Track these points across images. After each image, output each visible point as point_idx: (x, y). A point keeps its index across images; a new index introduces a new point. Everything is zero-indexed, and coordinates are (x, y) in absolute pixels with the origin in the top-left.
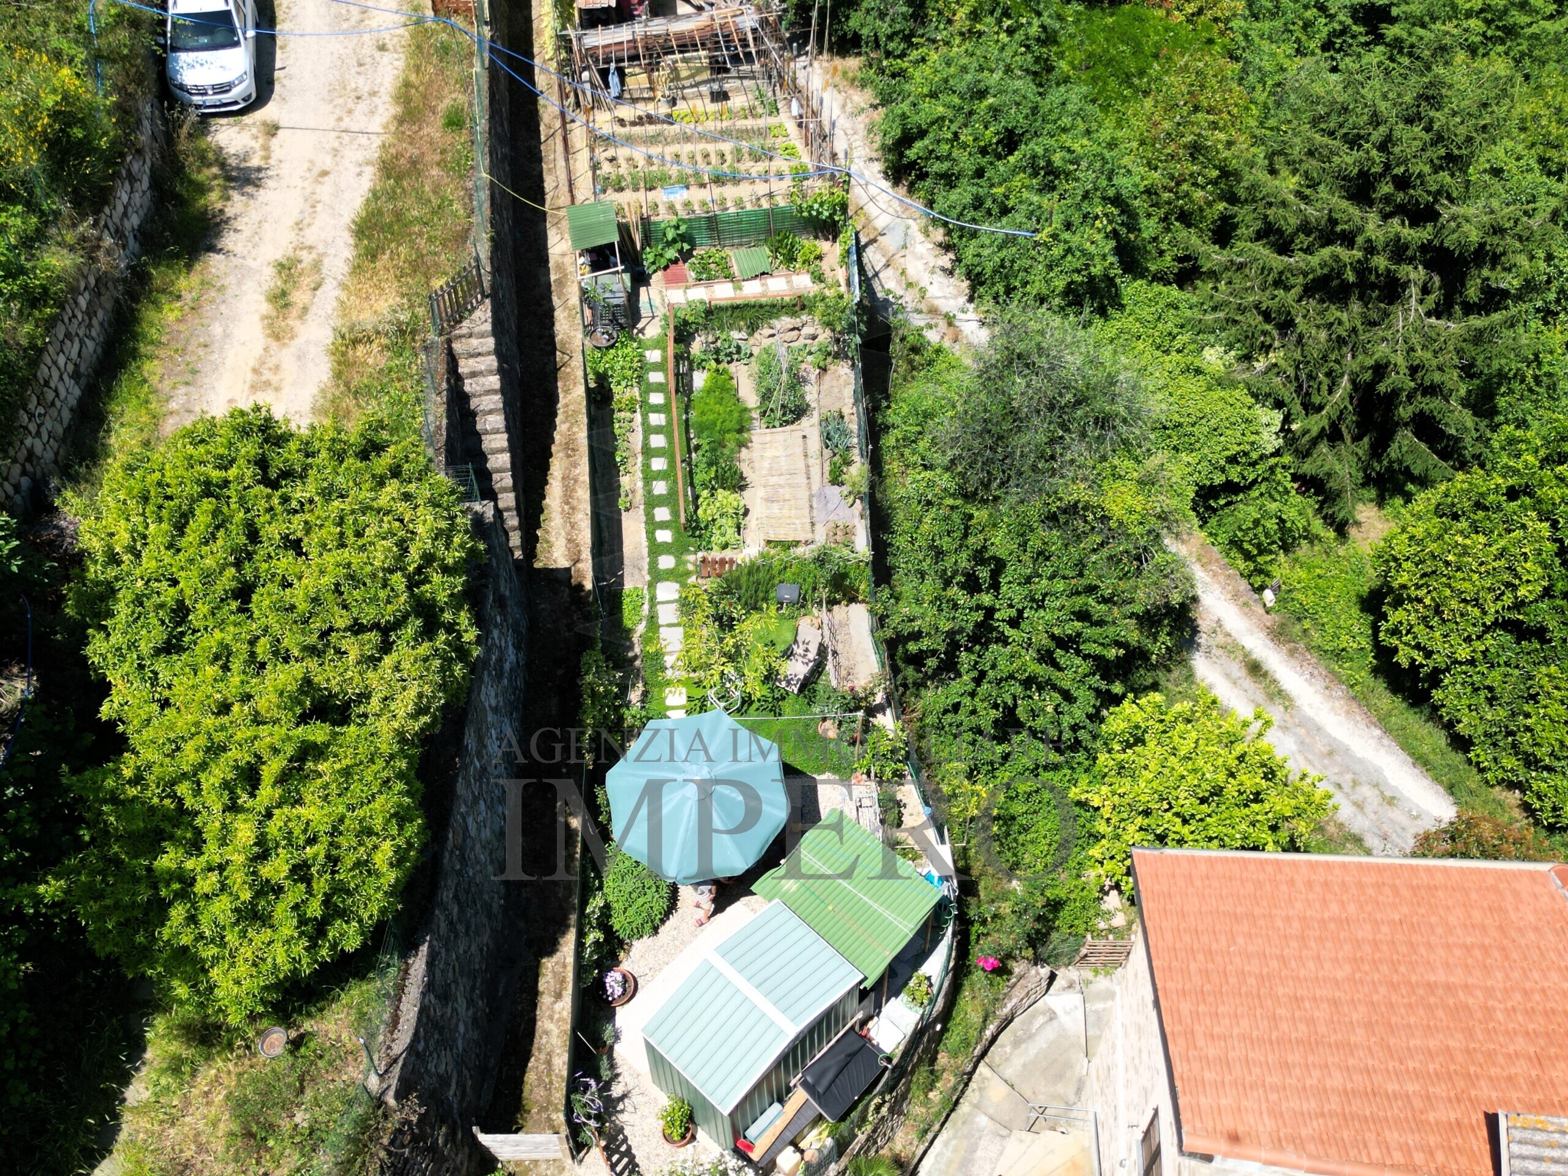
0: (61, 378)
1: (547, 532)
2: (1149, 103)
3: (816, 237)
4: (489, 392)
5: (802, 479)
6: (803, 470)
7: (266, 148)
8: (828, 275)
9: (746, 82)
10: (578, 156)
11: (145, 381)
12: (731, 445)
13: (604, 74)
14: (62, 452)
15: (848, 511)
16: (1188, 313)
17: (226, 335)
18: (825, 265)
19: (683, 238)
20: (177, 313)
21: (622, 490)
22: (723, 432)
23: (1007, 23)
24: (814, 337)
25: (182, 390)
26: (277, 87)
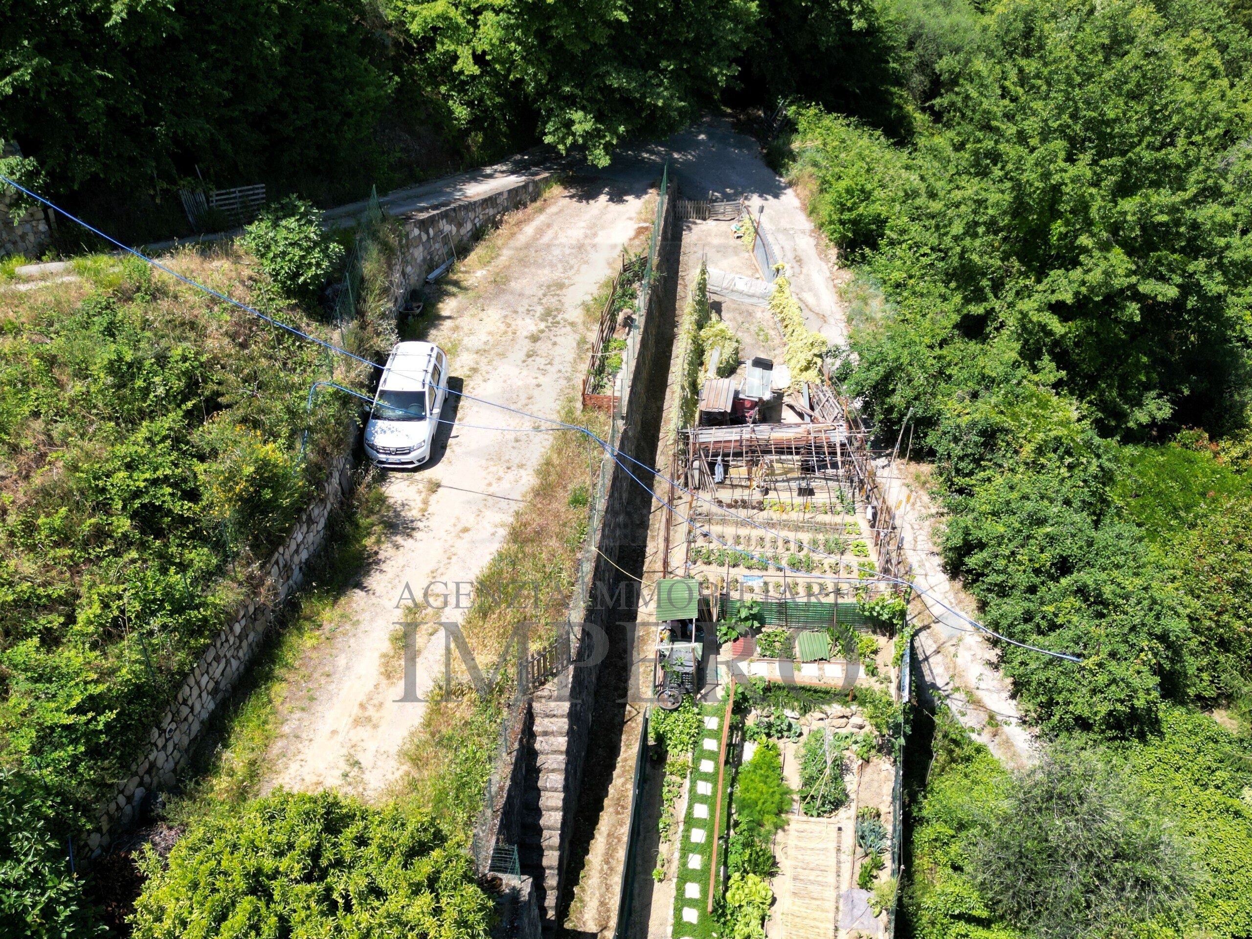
0: (200, 696)
1: (583, 890)
2: (1194, 534)
3: (874, 632)
4: (555, 752)
5: (831, 879)
6: (834, 869)
7: (426, 502)
8: (882, 671)
9: (830, 483)
10: (679, 528)
11: (270, 701)
12: (768, 826)
13: (712, 465)
14: (182, 761)
15: (872, 921)
16: (1228, 748)
17: (348, 668)
18: (879, 659)
19: (754, 617)
20: (314, 641)
21: (659, 858)
22: (762, 812)
23: (1068, 460)
24: (861, 727)
25: (298, 714)
26: (448, 452)
